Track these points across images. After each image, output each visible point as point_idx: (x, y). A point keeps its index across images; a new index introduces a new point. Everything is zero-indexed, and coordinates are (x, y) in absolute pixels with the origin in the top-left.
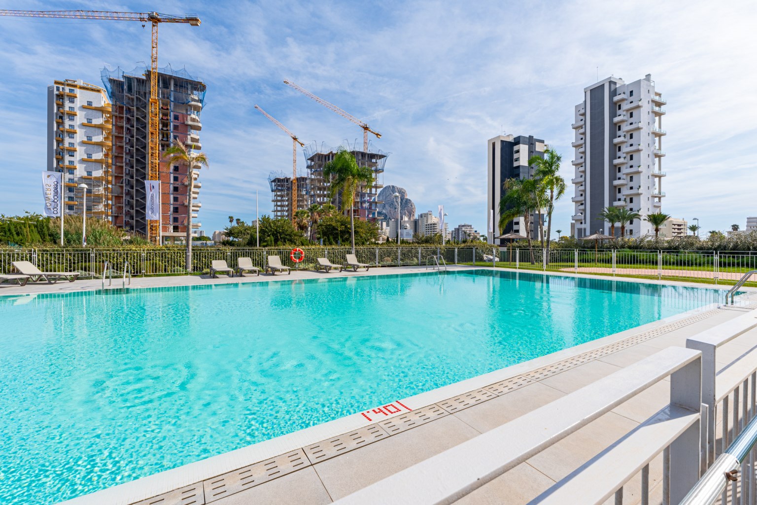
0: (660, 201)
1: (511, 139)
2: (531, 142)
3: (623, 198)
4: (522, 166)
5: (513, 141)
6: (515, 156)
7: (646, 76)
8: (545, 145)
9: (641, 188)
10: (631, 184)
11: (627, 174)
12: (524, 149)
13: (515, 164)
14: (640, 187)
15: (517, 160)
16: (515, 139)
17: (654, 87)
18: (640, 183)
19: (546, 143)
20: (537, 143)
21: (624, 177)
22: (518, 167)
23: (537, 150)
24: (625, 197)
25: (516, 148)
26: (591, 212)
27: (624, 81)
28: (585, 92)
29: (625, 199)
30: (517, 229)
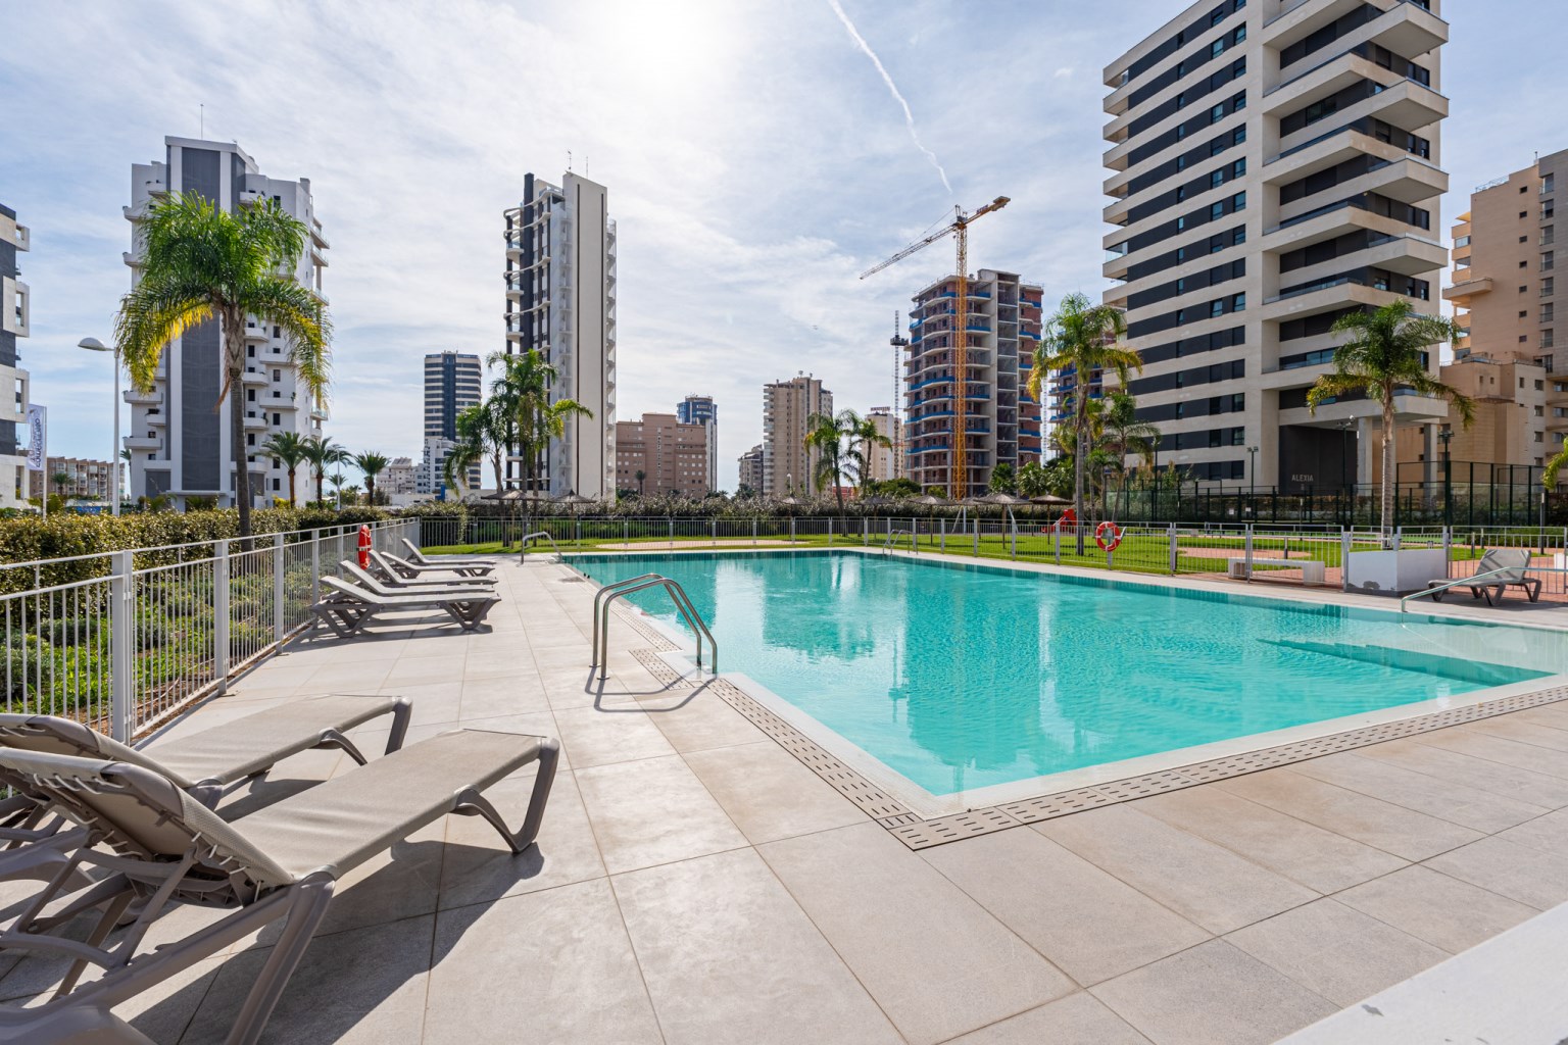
0: (318, 427)
3: (260, 412)
8: (19, 228)
9: (297, 398)
10: (276, 386)
11: (269, 364)
14: (294, 394)
18: (295, 388)
19: (19, 221)
21: (263, 368)
24: (264, 411)
26: (184, 433)
27: (257, 167)
28: (169, 147)
29: (265, 414)
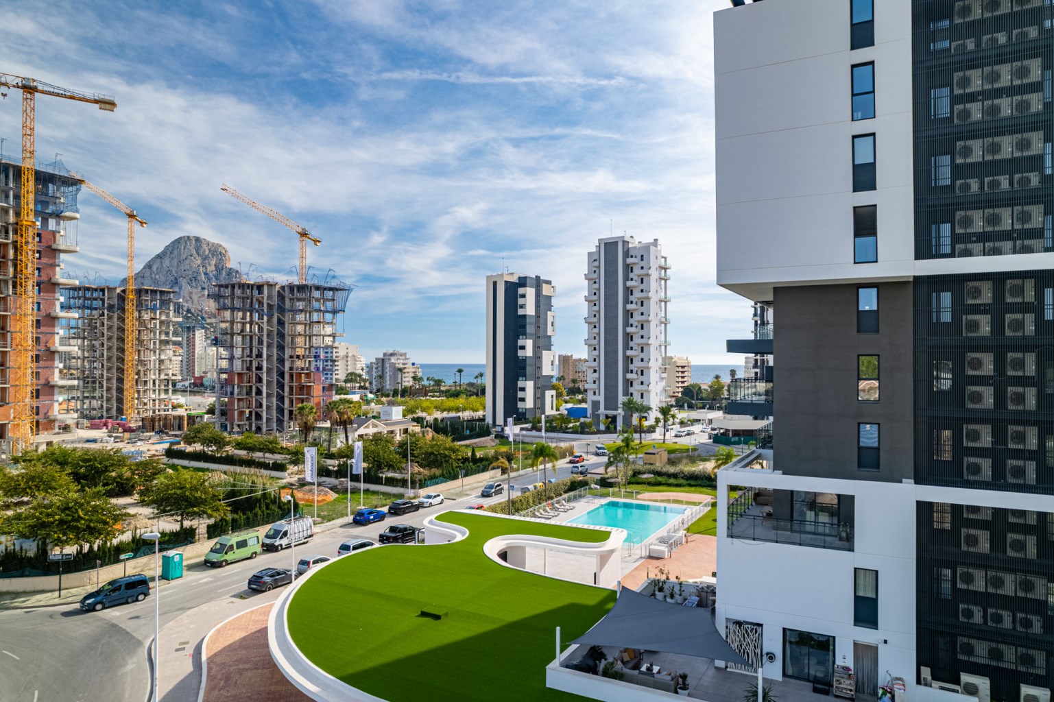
1: (514, 279)
2: (538, 283)
3: (634, 370)
4: (529, 315)
5: (517, 281)
6: (520, 301)
7: (655, 240)
9: (651, 361)
10: (642, 355)
11: (638, 344)
12: (530, 292)
13: (521, 312)
14: (649, 359)
15: (522, 307)
16: (519, 278)
17: (660, 251)
19: (553, 285)
20: (544, 285)
22: (524, 316)
23: (544, 293)
25: (521, 291)
27: (636, 243)
28: (599, 243)
29: (637, 371)
30: (522, 397)
